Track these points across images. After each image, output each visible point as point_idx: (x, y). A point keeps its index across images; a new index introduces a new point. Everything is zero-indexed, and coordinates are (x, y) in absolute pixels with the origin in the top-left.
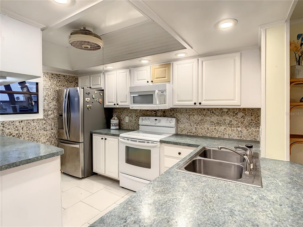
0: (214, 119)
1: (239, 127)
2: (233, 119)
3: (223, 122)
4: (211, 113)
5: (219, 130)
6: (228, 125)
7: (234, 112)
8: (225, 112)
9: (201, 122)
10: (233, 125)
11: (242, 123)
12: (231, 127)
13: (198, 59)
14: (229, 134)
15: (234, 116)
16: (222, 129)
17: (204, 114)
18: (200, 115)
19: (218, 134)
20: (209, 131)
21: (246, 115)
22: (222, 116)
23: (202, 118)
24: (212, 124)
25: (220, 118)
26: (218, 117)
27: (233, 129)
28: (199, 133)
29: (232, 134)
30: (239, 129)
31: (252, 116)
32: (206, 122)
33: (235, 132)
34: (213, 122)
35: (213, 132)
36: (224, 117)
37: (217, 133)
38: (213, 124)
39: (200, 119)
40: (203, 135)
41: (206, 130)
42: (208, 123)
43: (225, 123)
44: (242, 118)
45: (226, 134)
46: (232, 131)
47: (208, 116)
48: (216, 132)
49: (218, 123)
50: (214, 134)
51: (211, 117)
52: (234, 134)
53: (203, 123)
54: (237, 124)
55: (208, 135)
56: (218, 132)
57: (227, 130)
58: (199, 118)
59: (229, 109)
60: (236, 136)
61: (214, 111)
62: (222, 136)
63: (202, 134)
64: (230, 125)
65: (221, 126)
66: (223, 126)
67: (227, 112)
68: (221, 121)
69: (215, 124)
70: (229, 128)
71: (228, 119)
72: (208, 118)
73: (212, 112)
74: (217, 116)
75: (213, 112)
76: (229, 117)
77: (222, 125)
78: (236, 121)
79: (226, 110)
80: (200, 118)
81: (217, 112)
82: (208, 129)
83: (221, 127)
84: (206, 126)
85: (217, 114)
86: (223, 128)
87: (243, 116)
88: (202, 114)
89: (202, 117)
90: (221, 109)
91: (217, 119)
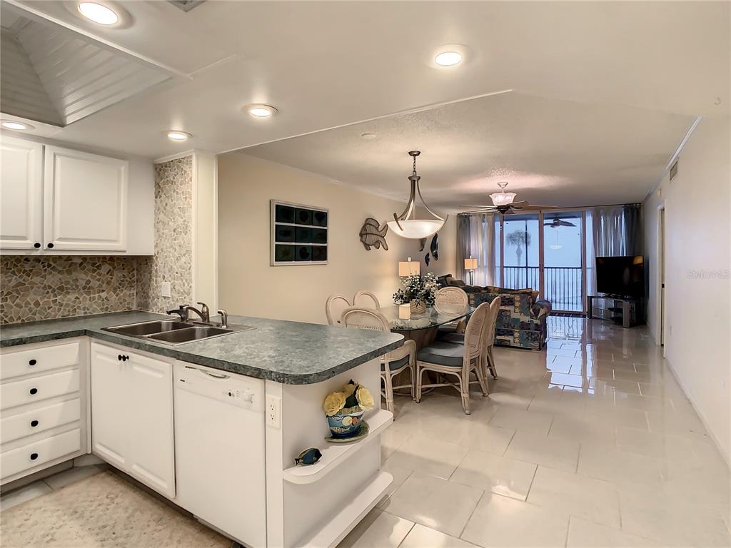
0: (53, 279)
1: (103, 291)
2: (92, 276)
3: (72, 285)
4: (44, 267)
5: (64, 303)
6: (82, 291)
7: (93, 264)
8: (76, 264)
9: (17, 291)
10: (93, 288)
11: (108, 283)
12: (89, 293)
13: (44, 147)
14: (84, 309)
15: (94, 271)
16: (70, 300)
17: (25, 271)
18: (13, 273)
19: (62, 310)
20: (38, 309)
21: (114, 268)
22: (69, 272)
23: (21, 281)
24: (48, 292)
25: (66, 277)
26: (61, 276)
27: (92, 296)
28: (12, 319)
29: (91, 306)
30: (104, 295)
31: (124, 269)
32: (32, 288)
33: (96, 302)
34: (50, 287)
35: (49, 308)
36: (74, 275)
37: (60, 309)
38: (50, 291)
39: (13, 283)
40: (23, 320)
41: (32, 306)
42: (36, 290)
43: (77, 286)
44: (108, 273)
45: (79, 308)
46: (90, 300)
47: (38, 274)
48: (57, 307)
49: (61, 288)
50: (53, 314)
51: (44, 277)
52: (95, 306)
53: (22, 293)
54: (100, 286)
55: (37, 317)
56: (62, 308)
57: (81, 299)
58: (10, 281)
59: (84, 258)
60: (99, 309)
61: (51, 263)
62: (71, 314)
63: (19, 318)
64: (87, 289)
65: (68, 293)
66: (73, 293)
67: (81, 264)
68: (67, 283)
69: (52, 292)
70: (85, 295)
71: (82, 277)
72: (37, 279)
73: (46, 264)
74: (60, 272)
75: (49, 266)
76: (86, 273)
77: (69, 291)
78: (98, 280)
79: (80, 261)
80: (14, 280)
81: (60, 265)
82: (37, 304)
83: (68, 296)
84: (31, 298)
85: (60, 269)
86: (72, 297)
87: (110, 270)
88: (19, 271)
89: (21, 277)
90: (69, 258)
91: (60, 279)
